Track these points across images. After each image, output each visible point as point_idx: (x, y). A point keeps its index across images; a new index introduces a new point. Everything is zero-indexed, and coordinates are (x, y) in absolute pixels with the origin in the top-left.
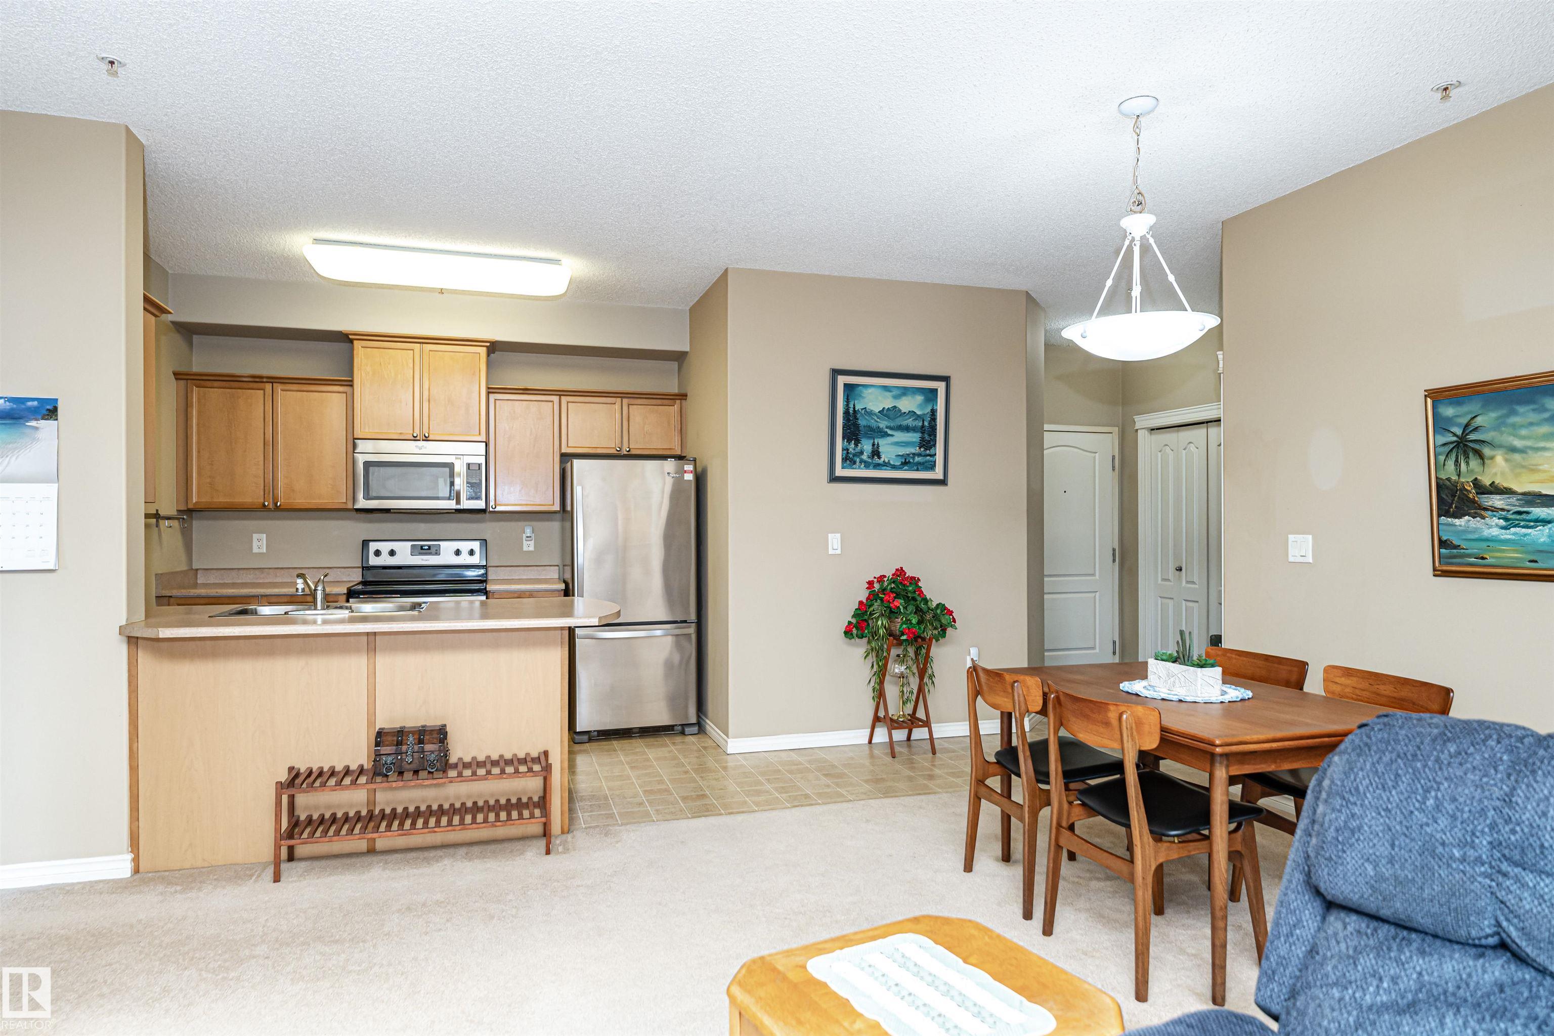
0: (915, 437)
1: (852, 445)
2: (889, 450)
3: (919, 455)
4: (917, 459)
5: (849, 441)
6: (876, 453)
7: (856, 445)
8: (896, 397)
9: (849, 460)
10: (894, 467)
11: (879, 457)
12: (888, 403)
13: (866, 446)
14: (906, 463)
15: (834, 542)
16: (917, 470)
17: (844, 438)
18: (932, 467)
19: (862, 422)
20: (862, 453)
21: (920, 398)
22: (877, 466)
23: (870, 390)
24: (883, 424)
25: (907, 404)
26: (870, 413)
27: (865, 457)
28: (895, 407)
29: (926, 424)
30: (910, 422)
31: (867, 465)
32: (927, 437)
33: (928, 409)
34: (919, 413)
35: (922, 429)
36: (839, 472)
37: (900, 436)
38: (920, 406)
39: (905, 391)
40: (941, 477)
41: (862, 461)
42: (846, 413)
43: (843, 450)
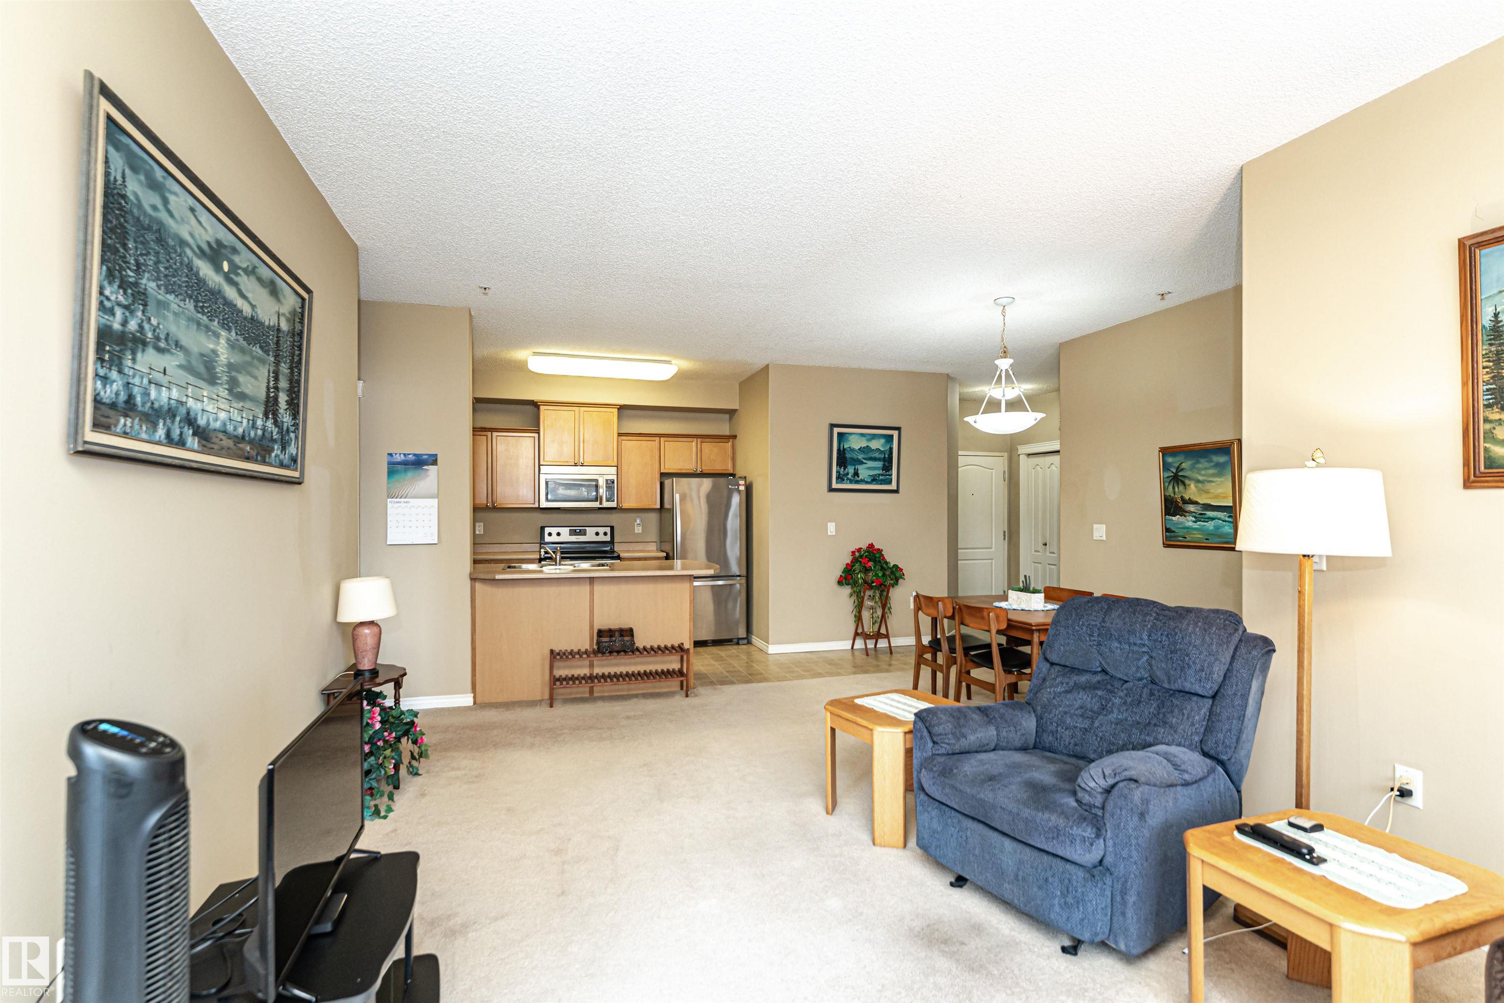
0: (879, 464)
1: (842, 470)
2: (864, 472)
3: (882, 475)
4: (881, 477)
5: (840, 467)
6: (856, 474)
7: (844, 469)
8: (869, 440)
9: (840, 478)
10: (867, 483)
11: (858, 477)
12: (864, 444)
13: (851, 470)
14: (874, 480)
15: (831, 528)
16: (881, 484)
17: (837, 465)
18: (890, 482)
19: (848, 455)
20: (848, 474)
21: (883, 441)
22: (857, 482)
23: (854, 436)
24: (860, 457)
25: (876, 444)
26: (852, 450)
27: (849, 476)
28: (868, 446)
29: (886, 456)
30: (877, 455)
31: (851, 482)
32: (887, 464)
33: (888, 447)
34: (882, 449)
35: (884, 460)
36: (835, 485)
37: (871, 464)
38: (883, 445)
39: (874, 437)
40: (895, 488)
41: (848, 479)
42: (839, 450)
43: (837, 472)
